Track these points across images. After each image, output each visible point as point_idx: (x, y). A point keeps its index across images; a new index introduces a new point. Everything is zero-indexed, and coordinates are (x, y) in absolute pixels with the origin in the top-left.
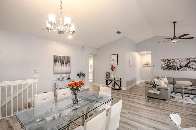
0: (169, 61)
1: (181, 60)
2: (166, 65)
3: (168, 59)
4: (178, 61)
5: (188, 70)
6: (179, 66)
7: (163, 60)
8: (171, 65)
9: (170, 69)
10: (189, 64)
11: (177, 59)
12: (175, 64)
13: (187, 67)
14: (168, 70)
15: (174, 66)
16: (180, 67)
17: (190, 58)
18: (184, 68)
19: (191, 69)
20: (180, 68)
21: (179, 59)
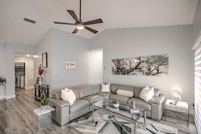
0: (119, 62)
1: (131, 60)
2: (116, 67)
3: (118, 59)
4: (128, 62)
5: (138, 73)
6: (128, 68)
7: (113, 60)
8: (121, 67)
9: (120, 72)
10: (139, 66)
11: (126, 59)
12: (125, 66)
13: (137, 70)
14: (118, 73)
15: (124, 68)
16: (130, 70)
17: (140, 57)
18: (135, 72)
19: (141, 72)
20: (130, 72)
21: (129, 59)
